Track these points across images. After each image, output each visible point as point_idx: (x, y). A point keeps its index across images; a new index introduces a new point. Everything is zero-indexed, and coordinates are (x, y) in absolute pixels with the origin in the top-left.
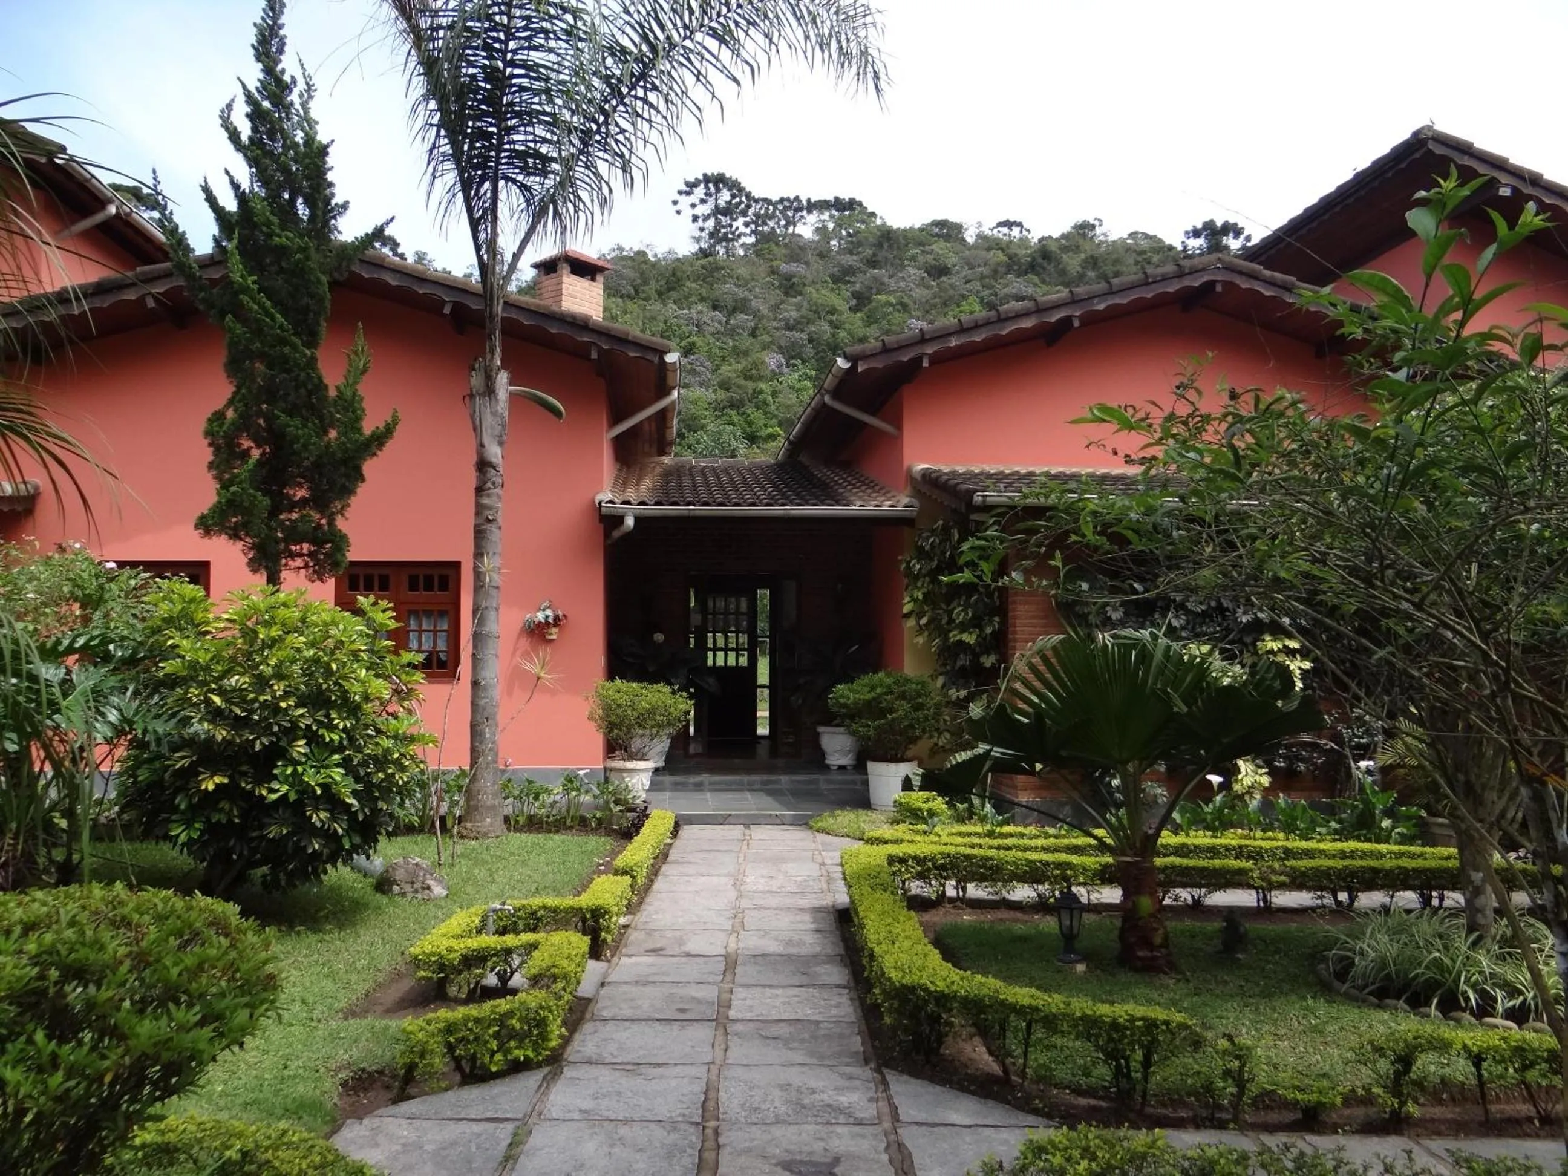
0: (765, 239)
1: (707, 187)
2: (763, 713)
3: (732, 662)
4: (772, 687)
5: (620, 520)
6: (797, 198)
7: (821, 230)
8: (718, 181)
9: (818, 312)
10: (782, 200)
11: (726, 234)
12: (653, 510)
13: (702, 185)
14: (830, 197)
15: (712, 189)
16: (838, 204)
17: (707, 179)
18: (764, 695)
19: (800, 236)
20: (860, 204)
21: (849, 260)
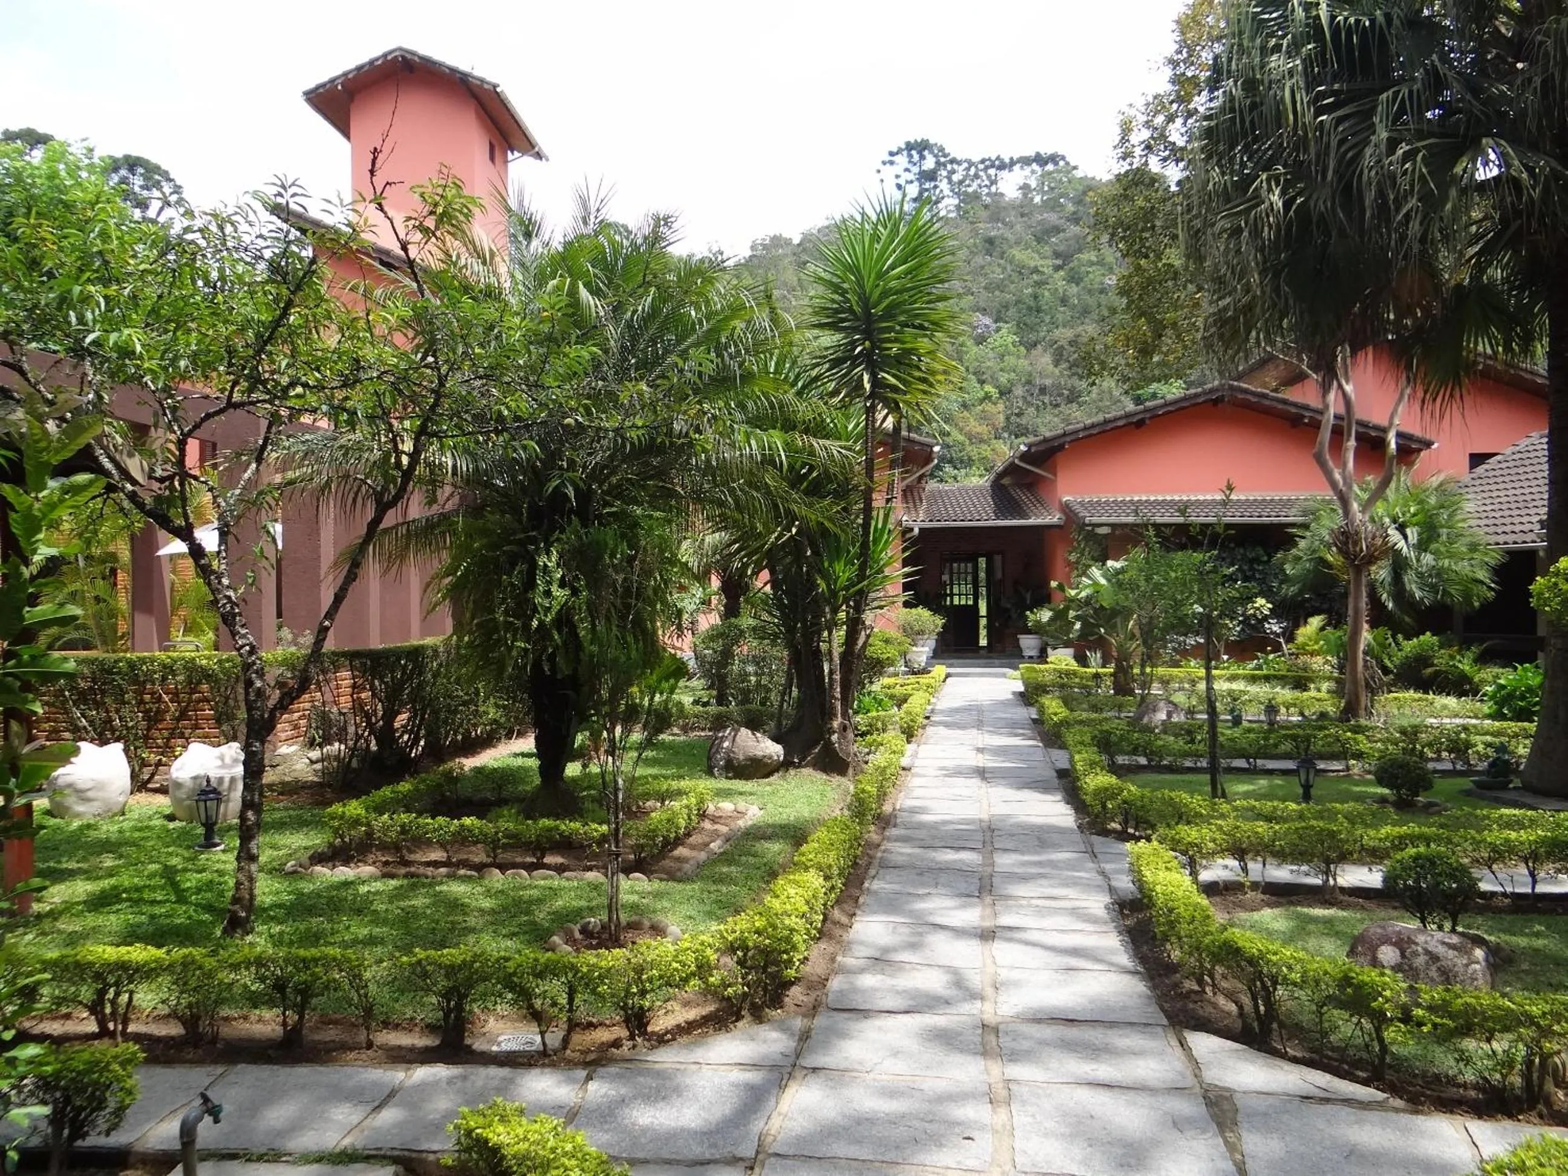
0: (969, 199)
1: (910, 156)
2: (983, 633)
3: (963, 602)
4: (989, 616)
5: (912, 530)
6: (998, 158)
7: (1025, 188)
8: (920, 147)
9: (1022, 271)
10: (983, 161)
11: (929, 197)
12: (928, 525)
13: (905, 153)
14: (1031, 153)
15: (916, 157)
16: (1040, 160)
17: (910, 147)
18: (983, 622)
19: (1002, 195)
20: (1063, 158)
21: (1052, 218)
